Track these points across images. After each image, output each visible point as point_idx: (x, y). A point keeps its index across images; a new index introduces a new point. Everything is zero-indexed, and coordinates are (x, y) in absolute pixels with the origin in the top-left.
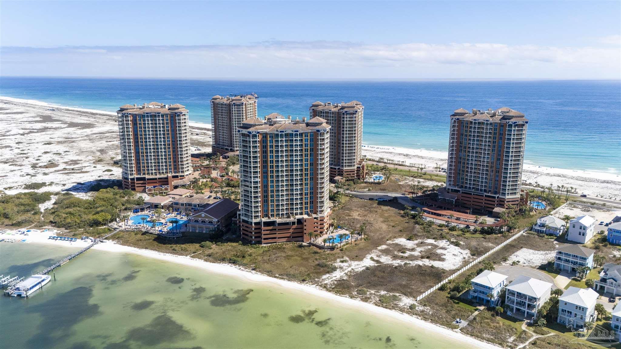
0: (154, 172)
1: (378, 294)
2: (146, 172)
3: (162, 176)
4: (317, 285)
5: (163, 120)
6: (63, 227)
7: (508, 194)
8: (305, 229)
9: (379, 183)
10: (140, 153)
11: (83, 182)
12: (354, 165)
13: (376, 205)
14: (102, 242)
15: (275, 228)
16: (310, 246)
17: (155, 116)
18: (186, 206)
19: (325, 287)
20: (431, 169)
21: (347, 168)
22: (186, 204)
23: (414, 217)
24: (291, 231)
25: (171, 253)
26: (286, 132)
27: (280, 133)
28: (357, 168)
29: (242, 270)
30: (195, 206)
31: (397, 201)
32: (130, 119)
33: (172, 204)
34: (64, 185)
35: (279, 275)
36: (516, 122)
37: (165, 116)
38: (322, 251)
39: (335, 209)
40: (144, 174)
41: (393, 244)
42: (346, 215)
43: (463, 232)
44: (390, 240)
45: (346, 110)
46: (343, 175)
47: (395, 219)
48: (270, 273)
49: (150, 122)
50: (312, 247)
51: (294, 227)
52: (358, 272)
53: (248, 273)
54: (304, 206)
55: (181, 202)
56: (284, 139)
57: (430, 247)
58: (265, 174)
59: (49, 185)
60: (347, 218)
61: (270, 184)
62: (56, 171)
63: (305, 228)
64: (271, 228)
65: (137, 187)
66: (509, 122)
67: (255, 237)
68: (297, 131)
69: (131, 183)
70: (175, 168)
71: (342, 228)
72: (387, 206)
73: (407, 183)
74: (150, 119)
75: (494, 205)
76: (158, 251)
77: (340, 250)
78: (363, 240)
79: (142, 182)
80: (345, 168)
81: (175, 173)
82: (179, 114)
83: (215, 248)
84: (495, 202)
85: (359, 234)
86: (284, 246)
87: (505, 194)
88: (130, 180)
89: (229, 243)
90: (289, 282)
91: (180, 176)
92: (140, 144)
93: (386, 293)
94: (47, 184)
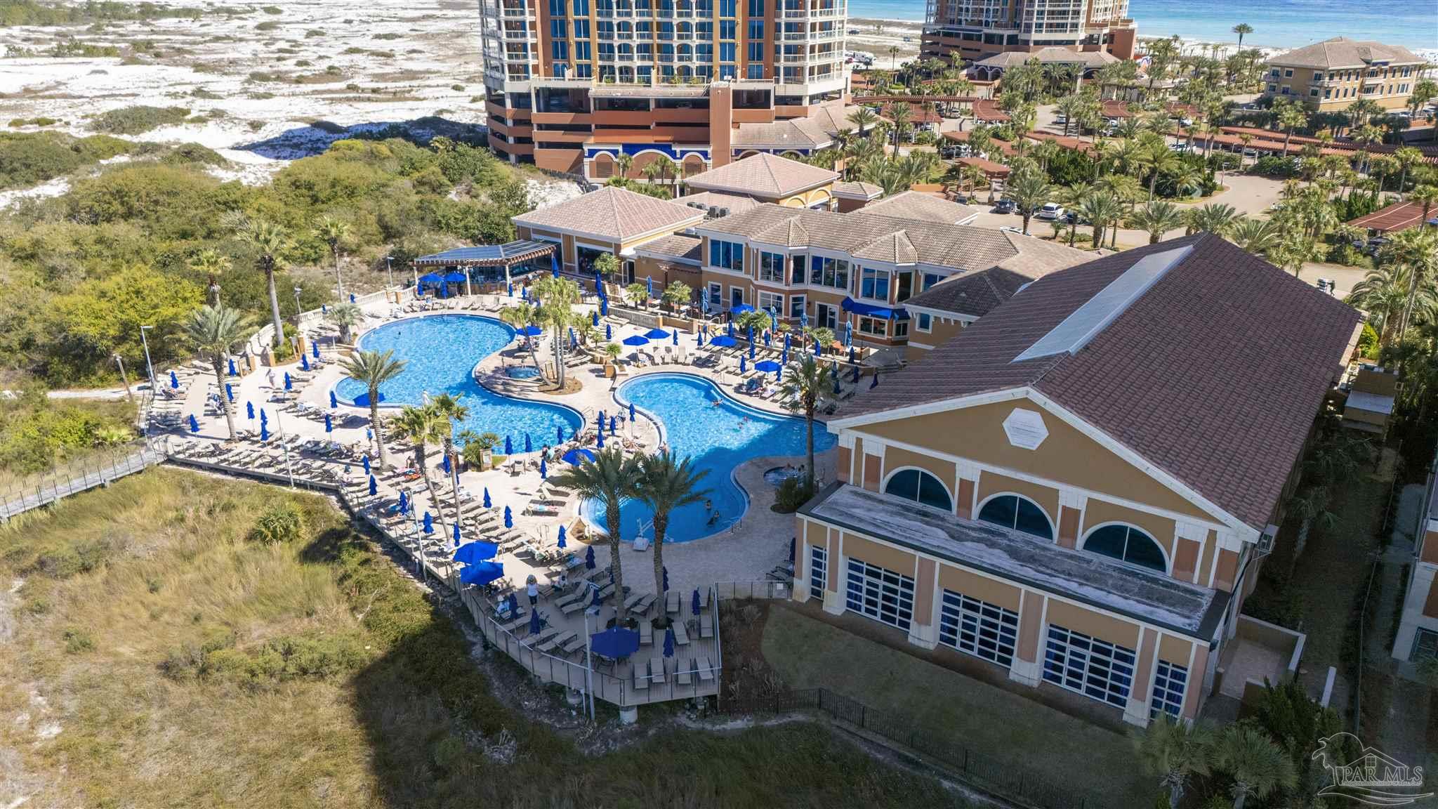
0: (637, 63)
2: (597, 62)
3: (681, 90)
18: (799, 276)
22: (799, 261)
30: (875, 283)
33: (696, 253)
34: (256, 126)
40: (584, 72)
55: (760, 239)
59: (192, 121)
65: (541, 145)
69: (516, 122)
70: (755, 53)
79: (567, 118)
81: (750, 75)
88: (509, 105)
91: (782, 100)
94: (188, 117)
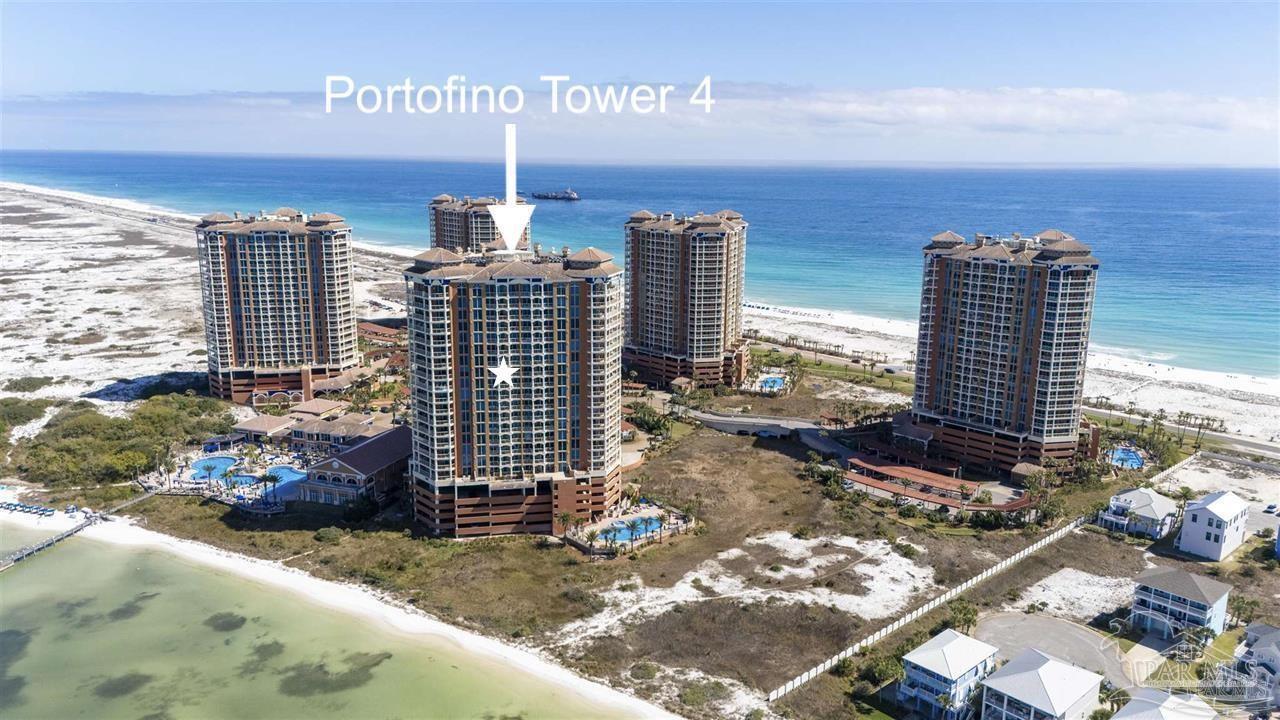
0: (273, 359)
1: (682, 678)
2: (257, 360)
3: (292, 369)
4: (544, 649)
5: (293, 247)
6: (41, 480)
7: (1049, 432)
8: (556, 506)
9: (772, 395)
10: (244, 318)
11: (131, 379)
12: (718, 354)
13: (749, 447)
14: (106, 519)
15: (485, 500)
16: (561, 546)
17: (276, 238)
18: (318, 439)
19: (562, 656)
20: (899, 364)
21: (701, 360)
22: (318, 435)
23: (825, 479)
24: (524, 508)
25: (245, 552)
26: (513, 282)
27: (498, 285)
28: (726, 359)
29: (386, 602)
30: (336, 439)
31: (799, 439)
32: (220, 244)
33: (290, 434)
34: (89, 383)
35: (465, 619)
36: (1070, 267)
37: (297, 239)
38: (586, 559)
39: (653, 454)
40: (252, 364)
41: (758, 545)
42: (674, 471)
43: (932, 521)
44: (755, 534)
45: (699, 230)
46: (691, 374)
47: (782, 483)
48: (446, 614)
49: (265, 252)
50: (567, 548)
51: (531, 499)
52: (652, 616)
53: (396, 609)
54: (557, 451)
55: (306, 430)
56: (508, 298)
57: (842, 557)
58: (464, 378)
59: (57, 383)
60: (673, 476)
61: (475, 401)
62: (92, 351)
63: (555, 502)
64: (476, 500)
65: (235, 392)
66: (1052, 266)
67: (442, 521)
68: (540, 280)
69: (224, 383)
70: (320, 355)
71: (650, 502)
72: (773, 449)
73: (834, 396)
74: (264, 244)
75: (1016, 457)
76: (219, 546)
77: (630, 558)
78: (691, 535)
79: (246, 381)
80: (696, 360)
81: (319, 362)
82: (327, 234)
83: (346, 544)
84: (1017, 449)
85: (685, 519)
86: (505, 543)
87: (1042, 431)
88: (220, 376)
89: (382, 533)
90: (483, 637)
91: (331, 370)
92: (242, 298)
93: (702, 675)
94: (53, 381)
